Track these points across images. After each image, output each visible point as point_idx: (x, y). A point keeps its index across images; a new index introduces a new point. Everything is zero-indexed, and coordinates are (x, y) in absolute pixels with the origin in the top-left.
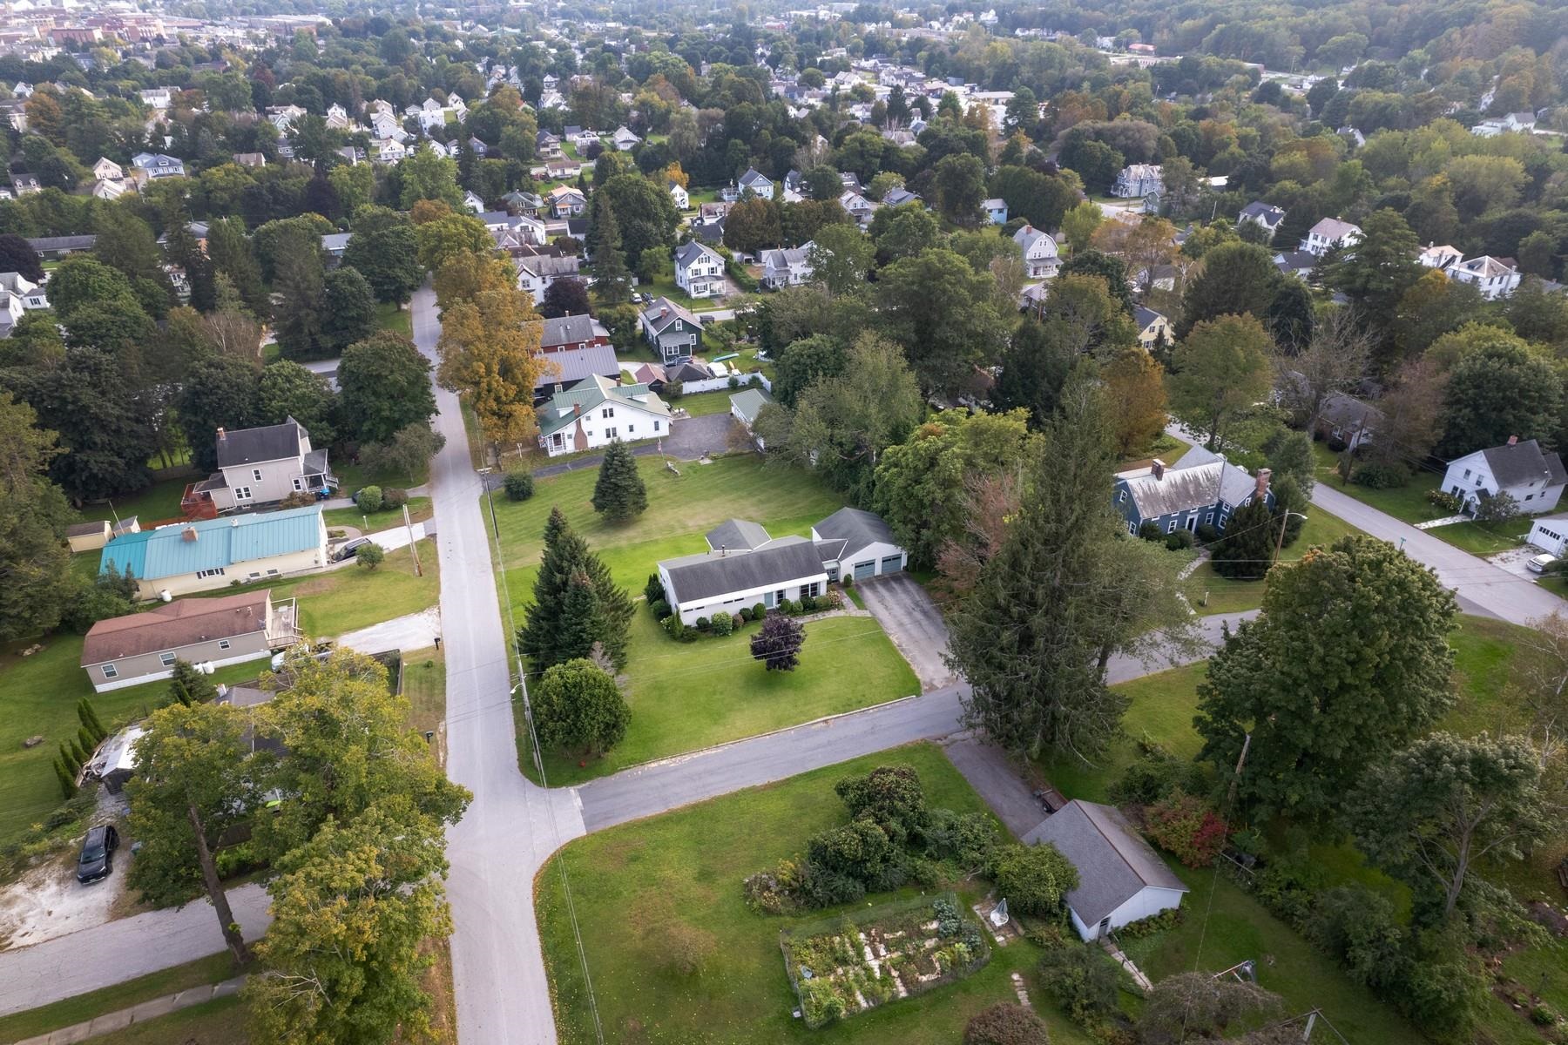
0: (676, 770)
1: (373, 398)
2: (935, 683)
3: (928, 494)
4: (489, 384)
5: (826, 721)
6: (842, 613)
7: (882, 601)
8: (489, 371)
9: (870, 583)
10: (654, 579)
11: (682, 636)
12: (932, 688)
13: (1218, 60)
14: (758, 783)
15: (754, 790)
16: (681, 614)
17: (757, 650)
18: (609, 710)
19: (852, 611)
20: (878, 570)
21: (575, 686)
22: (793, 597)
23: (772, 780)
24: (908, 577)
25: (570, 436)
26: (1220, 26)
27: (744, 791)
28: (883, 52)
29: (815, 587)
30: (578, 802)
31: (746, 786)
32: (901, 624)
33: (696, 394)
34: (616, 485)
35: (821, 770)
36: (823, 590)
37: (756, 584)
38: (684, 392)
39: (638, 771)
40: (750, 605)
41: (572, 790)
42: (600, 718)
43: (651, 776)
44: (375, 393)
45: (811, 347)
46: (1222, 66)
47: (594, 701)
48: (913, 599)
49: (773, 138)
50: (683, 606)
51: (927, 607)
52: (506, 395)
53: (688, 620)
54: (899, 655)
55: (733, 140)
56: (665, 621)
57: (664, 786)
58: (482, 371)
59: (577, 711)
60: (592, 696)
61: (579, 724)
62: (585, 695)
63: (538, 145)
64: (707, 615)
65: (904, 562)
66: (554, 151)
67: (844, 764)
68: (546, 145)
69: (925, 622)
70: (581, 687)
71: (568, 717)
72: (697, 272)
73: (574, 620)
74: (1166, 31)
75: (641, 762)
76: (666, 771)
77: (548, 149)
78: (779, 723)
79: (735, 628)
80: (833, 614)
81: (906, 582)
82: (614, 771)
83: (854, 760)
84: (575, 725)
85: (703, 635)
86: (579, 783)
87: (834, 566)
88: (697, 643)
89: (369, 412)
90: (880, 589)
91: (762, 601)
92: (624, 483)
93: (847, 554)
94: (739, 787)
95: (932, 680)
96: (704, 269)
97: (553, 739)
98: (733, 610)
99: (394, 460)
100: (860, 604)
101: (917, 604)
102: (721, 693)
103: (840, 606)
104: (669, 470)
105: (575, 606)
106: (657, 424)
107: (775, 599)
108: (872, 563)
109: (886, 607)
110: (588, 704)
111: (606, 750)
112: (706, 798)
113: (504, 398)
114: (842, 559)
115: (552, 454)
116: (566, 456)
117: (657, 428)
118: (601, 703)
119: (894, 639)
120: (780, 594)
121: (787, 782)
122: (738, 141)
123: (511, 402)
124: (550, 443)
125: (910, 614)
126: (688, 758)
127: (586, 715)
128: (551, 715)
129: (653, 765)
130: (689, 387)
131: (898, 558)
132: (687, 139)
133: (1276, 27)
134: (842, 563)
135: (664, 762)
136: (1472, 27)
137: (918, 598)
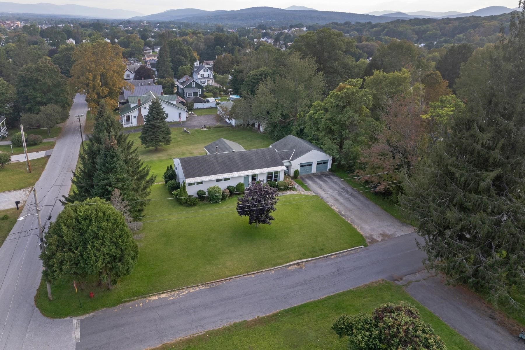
0: (173, 303)
1: (32, 91)
2: (375, 237)
3: (348, 118)
4: (94, 85)
5: (298, 264)
6: (295, 193)
7: (320, 186)
8: (94, 78)
9: (311, 177)
10: (170, 168)
11: (186, 203)
12: (374, 241)
13: (389, 38)
14: (249, 318)
15: (245, 324)
16: (187, 186)
17: (242, 210)
18: (116, 245)
19: (302, 191)
20: (314, 170)
21: (85, 219)
22: (263, 179)
23: (262, 315)
24: (333, 175)
25: (135, 117)
26: (386, 29)
27: (236, 326)
28: (269, 36)
29: (277, 173)
30: (77, 334)
31: (238, 321)
32: (337, 200)
33: (200, 109)
34: (153, 125)
35: (304, 306)
36: (281, 178)
37: (238, 170)
38: (194, 108)
39: (140, 303)
40: (233, 183)
41: (75, 321)
42: (105, 250)
43: (152, 308)
44: (34, 89)
45: (262, 71)
46: (390, 39)
47: (101, 233)
48: (339, 186)
49: (232, 46)
50: (188, 181)
51: (350, 190)
52: (103, 92)
53: (192, 191)
54: (341, 218)
55: (217, 47)
56: (175, 192)
57: (162, 318)
58: (91, 77)
59: (85, 243)
60: (99, 228)
61: (85, 255)
62: (93, 227)
63: (143, 50)
64: (204, 188)
65: (329, 166)
66: (149, 53)
67: (323, 300)
68: (147, 50)
69: (352, 199)
70: (91, 221)
71: (77, 248)
72: (202, 75)
73: (103, 176)
74: (367, 31)
75: (144, 295)
76: (165, 304)
77: (147, 52)
78: (261, 265)
79: (224, 198)
80: (289, 193)
81: (333, 177)
82: (119, 301)
83: (330, 298)
84: (82, 256)
85: (201, 203)
86: (84, 314)
87: (288, 164)
88: (196, 207)
89: (29, 98)
90: (317, 180)
91: (242, 181)
92: (158, 125)
93: (295, 157)
94: (231, 322)
95: (371, 235)
96: (205, 74)
97: (61, 270)
98: (223, 186)
99: (37, 120)
100: (307, 188)
101: (343, 189)
102: (214, 241)
103: (293, 189)
104: (185, 132)
105: (104, 165)
106: (180, 114)
107: (250, 180)
108: (310, 165)
109: (324, 190)
110: (96, 236)
111: (114, 282)
112: (200, 332)
113: (101, 94)
114: (292, 160)
115: (125, 126)
116: (132, 127)
117: (180, 116)
118: (108, 236)
119: (334, 208)
120: (254, 177)
121: (275, 317)
122: (219, 47)
123: (105, 97)
124: (124, 120)
125: (340, 194)
126: (185, 292)
127: (93, 246)
128: (61, 246)
129: (154, 298)
130: (197, 106)
131: (326, 162)
132: (200, 46)
133: (407, 29)
134: (293, 162)
135: (164, 296)
136: (477, 29)
137: (343, 186)
